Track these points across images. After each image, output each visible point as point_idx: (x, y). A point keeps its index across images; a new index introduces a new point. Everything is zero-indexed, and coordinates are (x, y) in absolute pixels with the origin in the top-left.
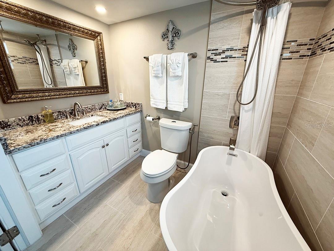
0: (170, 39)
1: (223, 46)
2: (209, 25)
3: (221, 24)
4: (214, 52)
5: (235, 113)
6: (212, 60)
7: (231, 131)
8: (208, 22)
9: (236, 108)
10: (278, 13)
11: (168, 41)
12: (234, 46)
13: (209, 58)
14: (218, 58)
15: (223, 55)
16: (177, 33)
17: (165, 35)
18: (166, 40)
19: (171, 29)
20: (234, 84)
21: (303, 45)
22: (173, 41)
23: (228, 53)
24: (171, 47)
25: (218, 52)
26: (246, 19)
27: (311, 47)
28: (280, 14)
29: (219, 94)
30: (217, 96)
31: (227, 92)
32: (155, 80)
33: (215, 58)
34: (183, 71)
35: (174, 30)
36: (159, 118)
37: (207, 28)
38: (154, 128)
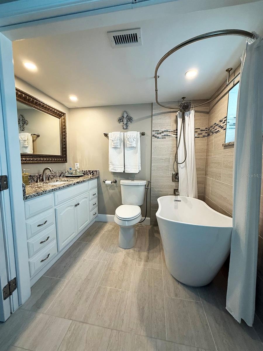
0: (125, 123)
1: (162, 129)
2: (152, 116)
3: (159, 117)
4: (157, 132)
5: (175, 171)
6: (156, 137)
7: (174, 184)
8: (151, 114)
9: (174, 168)
10: (189, 114)
11: (123, 123)
12: (169, 129)
13: (153, 136)
14: (160, 136)
15: (163, 134)
16: (130, 119)
17: (121, 120)
18: (121, 123)
19: (125, 116)
20: (172, 151)
21: (203, 131)
22: (127, 124)
23: (165, 133)
24: (126, 128)
25: (159, 132)
26: (173, 116)
27: (207, 132)
28: (191, 115)
29: (163, 159)
30: (161, 160)
31: (167, 157)
32: (114, 150)
33: (158, 135)
34: (137, 144)
35: (128, 117)
36: (116, 182)
37: (151, 118)
38: (111, 191)
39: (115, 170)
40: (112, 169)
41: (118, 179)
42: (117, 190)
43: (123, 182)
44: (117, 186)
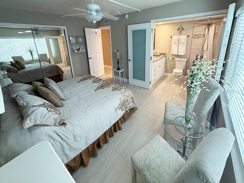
1: (198, 34)
2: (193, 27)
3: (197, 28)
5: (202, 54)
6: (194, 37)
8: (193, 26)
12: (201, 34)
14: (196, 37)
15: (198, 36)
16: (183, 29)
17: (178, 29)
18: (179, 31)
19: (181, 28)
20: (201, 45)
24: (180, 33)
25: (196, 35)
28: (213, 27)
29: (197, 48)
31: (199, 48)
32: (174, 44)
34: (185, 41)
36: (173, 59)
37: (193, 28)
38: (171, 63)
39: (174, 53)
40: (172, 53)
41: (174, 58)
42: (173, 63)
43: (177, 59)
44: (173, 61)
